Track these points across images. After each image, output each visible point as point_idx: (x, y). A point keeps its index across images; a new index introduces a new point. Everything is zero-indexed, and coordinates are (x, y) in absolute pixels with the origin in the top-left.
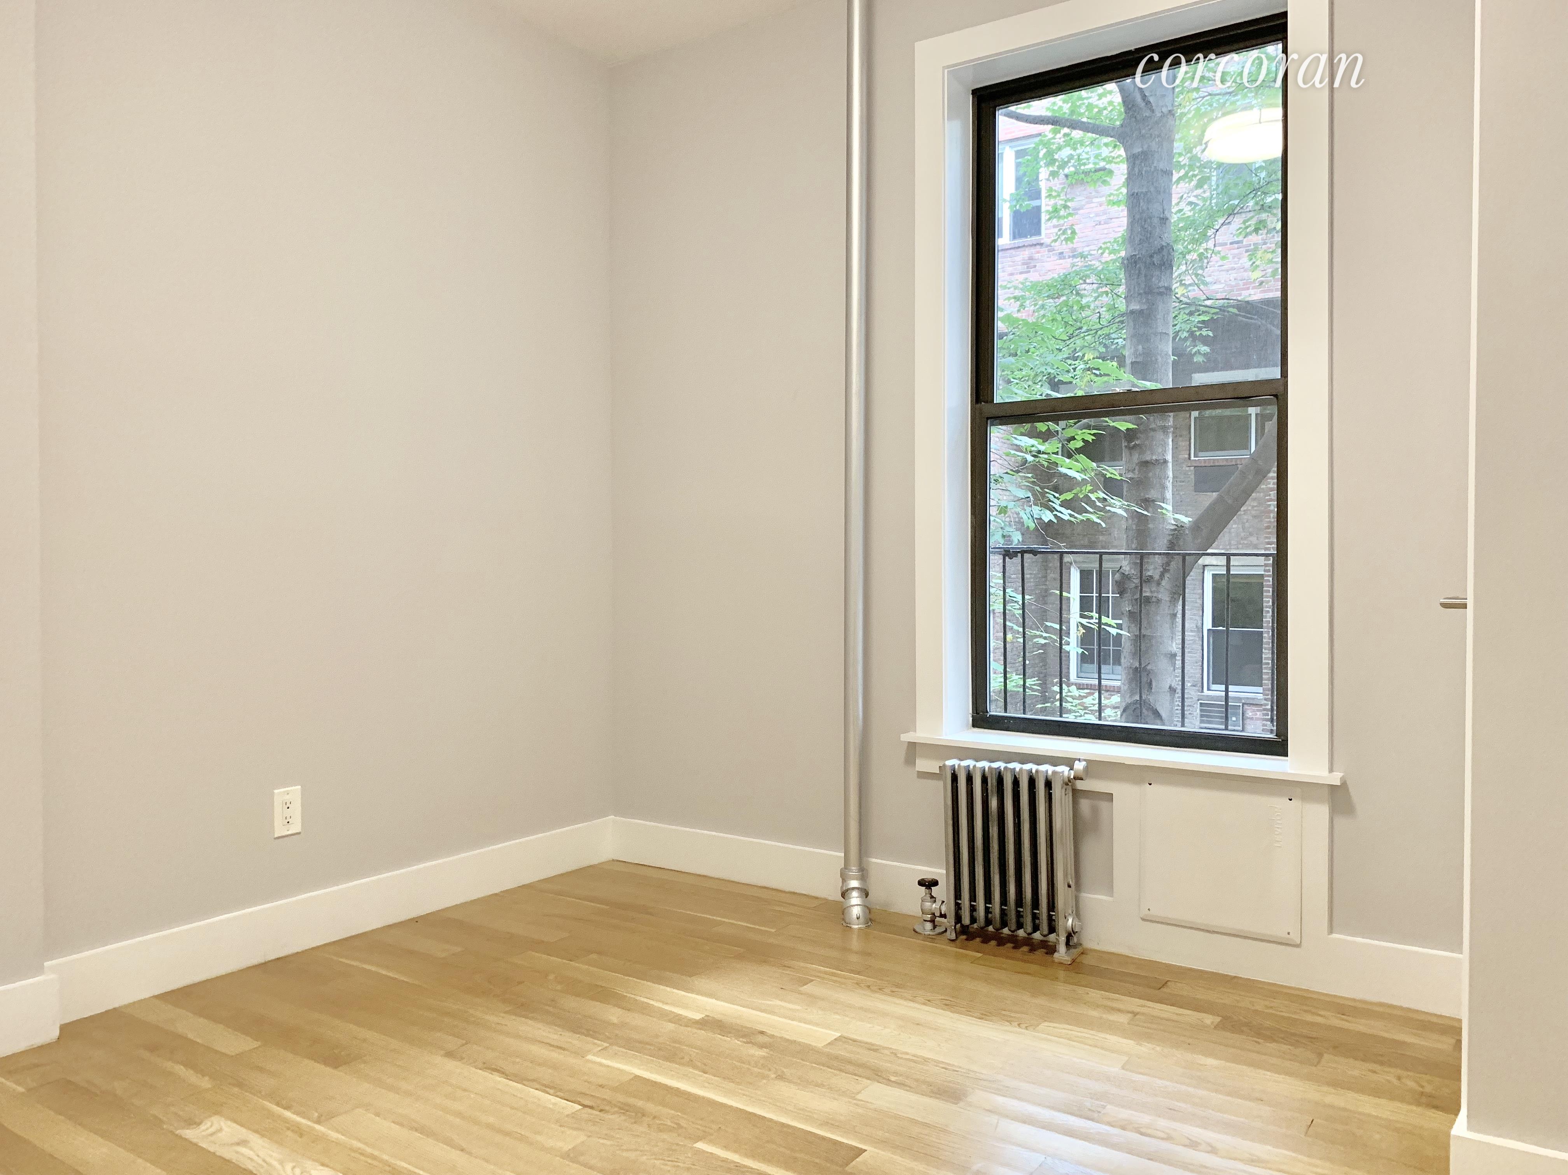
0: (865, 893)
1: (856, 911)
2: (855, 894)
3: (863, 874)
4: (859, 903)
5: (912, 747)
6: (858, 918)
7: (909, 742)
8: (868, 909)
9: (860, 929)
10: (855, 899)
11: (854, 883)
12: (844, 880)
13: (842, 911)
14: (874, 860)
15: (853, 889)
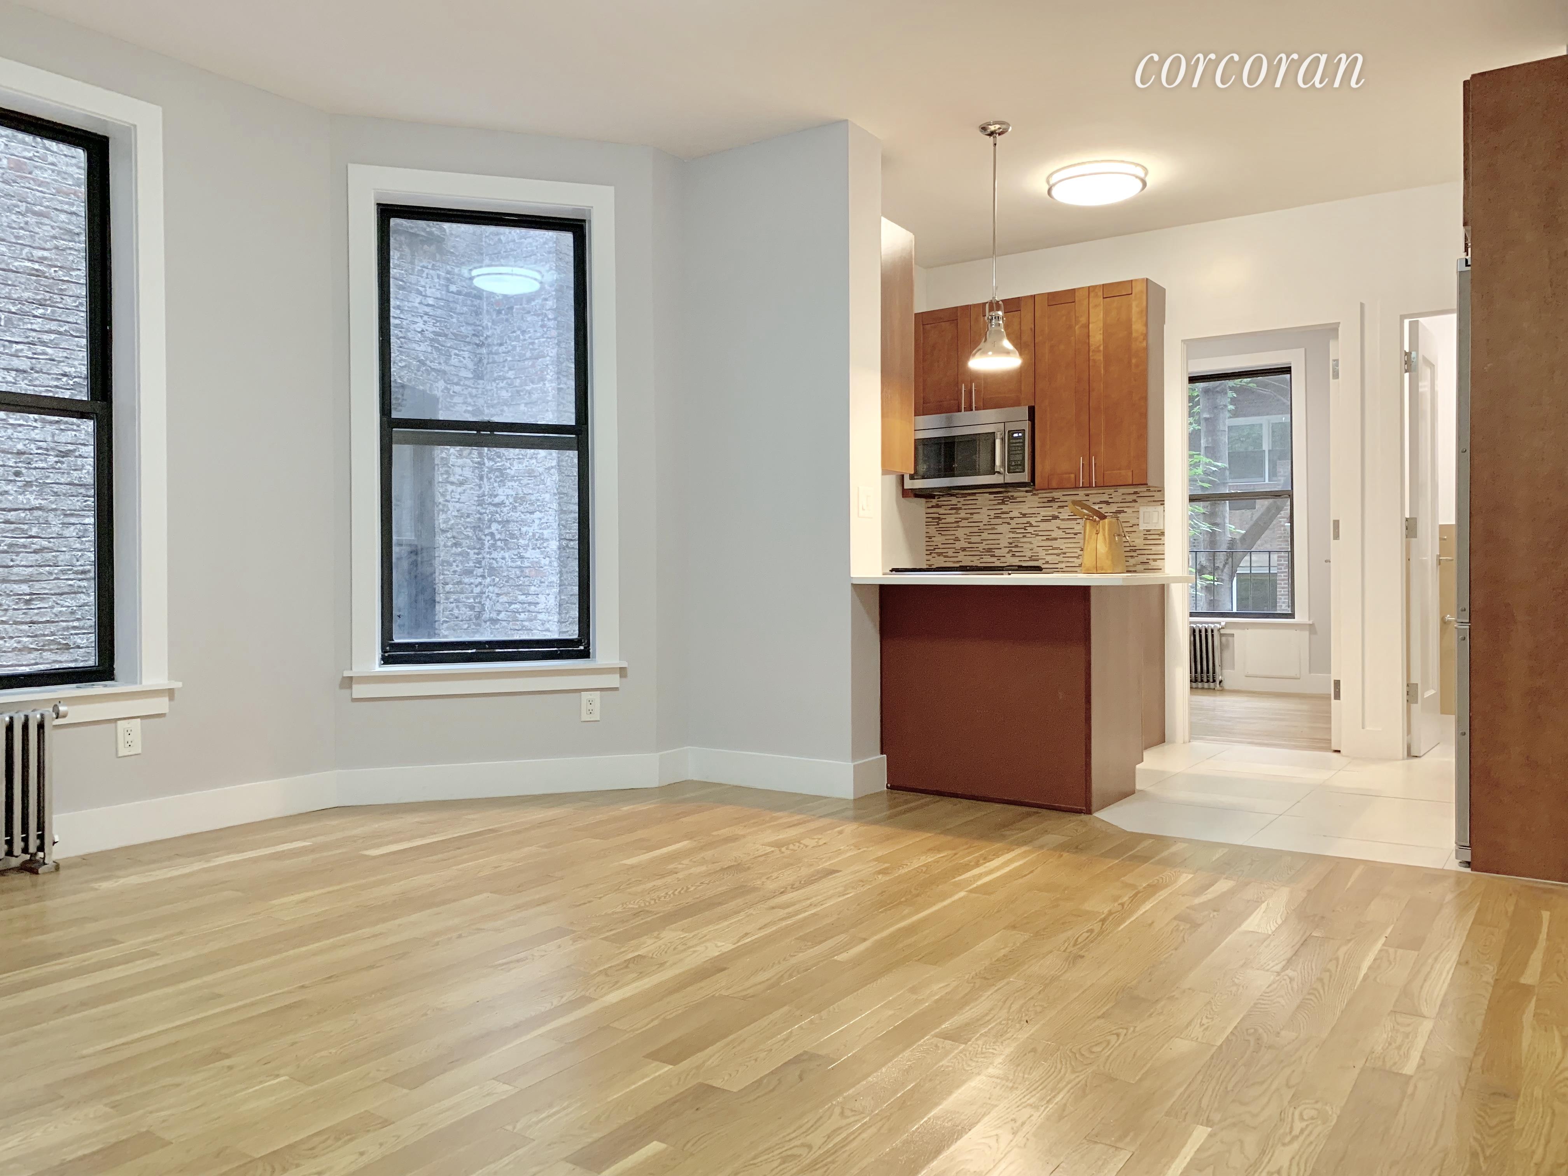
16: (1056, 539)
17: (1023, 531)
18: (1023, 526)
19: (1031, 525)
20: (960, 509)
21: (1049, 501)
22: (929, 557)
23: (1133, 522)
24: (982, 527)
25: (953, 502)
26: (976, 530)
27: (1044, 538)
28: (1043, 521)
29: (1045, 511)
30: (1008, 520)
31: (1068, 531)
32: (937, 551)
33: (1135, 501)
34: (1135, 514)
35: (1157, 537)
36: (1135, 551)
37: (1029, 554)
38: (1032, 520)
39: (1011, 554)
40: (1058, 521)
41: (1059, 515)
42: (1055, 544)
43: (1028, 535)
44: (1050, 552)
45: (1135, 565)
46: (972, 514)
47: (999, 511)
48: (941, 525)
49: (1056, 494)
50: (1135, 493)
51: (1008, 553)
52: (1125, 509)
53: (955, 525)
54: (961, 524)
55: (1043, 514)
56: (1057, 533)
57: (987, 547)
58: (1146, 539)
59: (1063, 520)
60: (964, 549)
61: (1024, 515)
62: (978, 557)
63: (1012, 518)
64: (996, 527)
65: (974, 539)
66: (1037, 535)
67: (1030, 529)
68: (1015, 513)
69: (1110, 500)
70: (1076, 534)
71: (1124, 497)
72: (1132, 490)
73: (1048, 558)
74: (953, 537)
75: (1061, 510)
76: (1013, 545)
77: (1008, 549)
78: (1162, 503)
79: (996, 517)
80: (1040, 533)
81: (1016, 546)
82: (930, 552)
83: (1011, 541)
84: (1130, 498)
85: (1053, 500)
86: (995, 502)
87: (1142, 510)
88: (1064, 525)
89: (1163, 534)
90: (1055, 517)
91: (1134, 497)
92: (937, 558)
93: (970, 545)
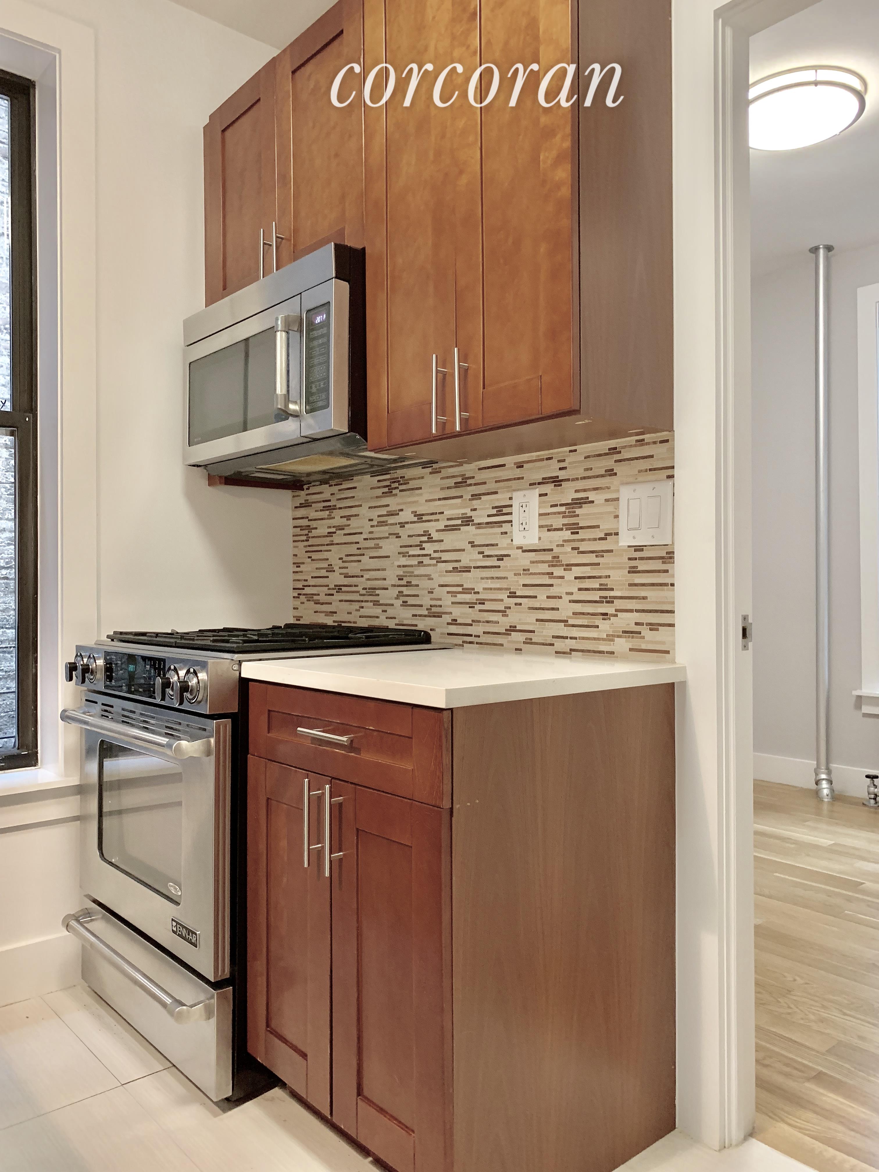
0: (830, 782)
1: (826, 792)
2: (824, 782)
3: (829, 772)
4: (827, 787)
5: (859, 697)
6: (827, 795)
7: (857, 696)
8: (832, 790)
9: (828, 802)
10: (824, 784)
11: (823, 776)
12: (817, 774)
13: (817, 793)
14: (834, 765)
15: (823, 779)
16: (467, 569)
17: (417, 551)
18: (416, 541)
19: (430, 540)
20: (334, 508)
21: (457, 485)
22: (297, 603)
23: (606, 526)
24: (364, 544)
25: (326, 495)
26: (353, 549)
27: (450, 566)
28: (449, 529)
29: (452, 507)
30: (397, 529)
31: (488, 551)
32: (308, 590)
33: (611, 473)
34: (610, 508)
35: (657, 565)
36: (610, 601)
37: (426, 601)
38: (432, 527)
39: (400, 602)
40: (471, 529)
41: (473, 514)
42: (468, 580)
43: (426, 561)
44: (461, 597)
45: (610, 638)
46: (348, 518)
47: (383, 511)
48: (311, 542)
49: (469, 469)
50: (614, 450)
51: (397, 598)
52: (592, 496)
53: (327, 540)
54: (336, 539)
55: (448, 513)
56: (470, 557)
57: (369, 584)
58: (633, 571)
59: (479, 525)
60: (339, 588)
61: (420, 517)
62: (356, 606)
63: (402, 525)
64: (381, 543)
65: (353, 568)
66: (440, 561)
67: (429, 548)
68: (406, 516)
69: (562, 475)
70: (500, 558)
71: (589, 464)
72: (603, 446)
73: (457, 612)
74: (325, 565)
75: (476, 503)
76: (403, 582)
77: (396, 590)
78: (669, 472)
79: (381, 524)
80: (445, 556)
81: (409, 584)
82: (299, 592)
83: (400, 572)
84: (601, 465)
85: (463, 482)
86: (379, 492)
87: (625, 493)
88: (482, 536)
89: (669, 557)
90: (467, 521)
91: (609, 462)
92: (307, 604)
93: (347, 581)
